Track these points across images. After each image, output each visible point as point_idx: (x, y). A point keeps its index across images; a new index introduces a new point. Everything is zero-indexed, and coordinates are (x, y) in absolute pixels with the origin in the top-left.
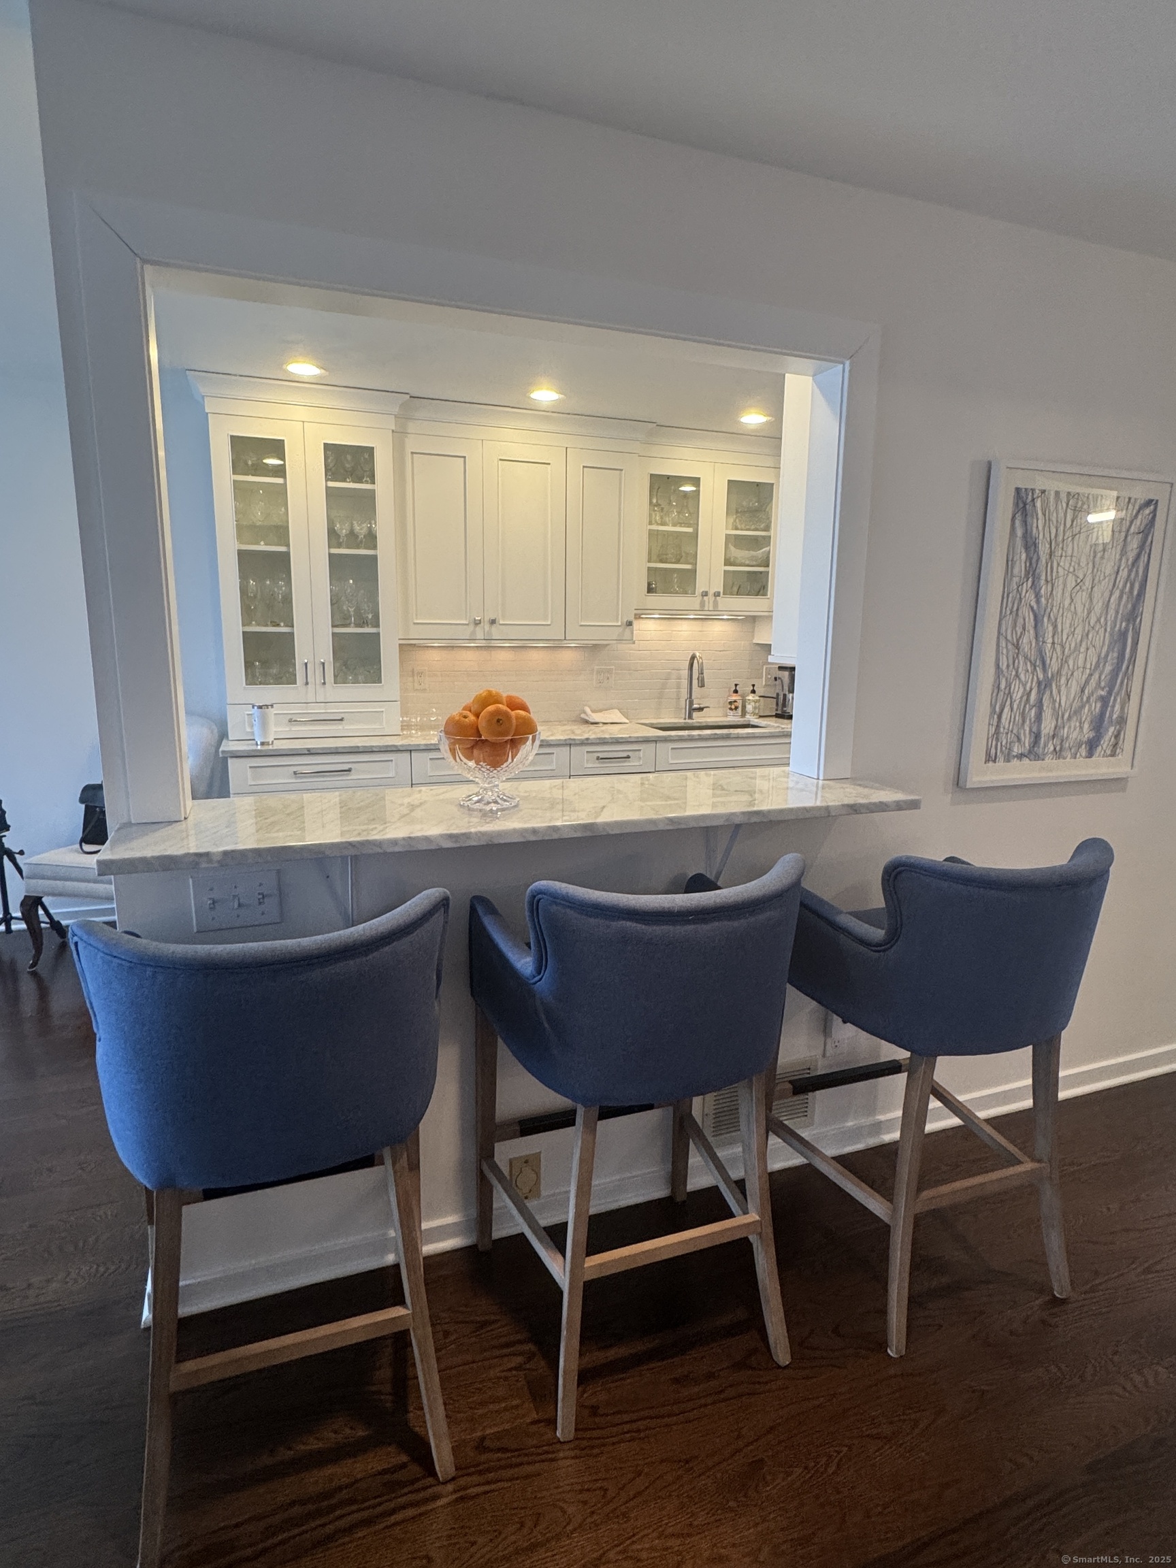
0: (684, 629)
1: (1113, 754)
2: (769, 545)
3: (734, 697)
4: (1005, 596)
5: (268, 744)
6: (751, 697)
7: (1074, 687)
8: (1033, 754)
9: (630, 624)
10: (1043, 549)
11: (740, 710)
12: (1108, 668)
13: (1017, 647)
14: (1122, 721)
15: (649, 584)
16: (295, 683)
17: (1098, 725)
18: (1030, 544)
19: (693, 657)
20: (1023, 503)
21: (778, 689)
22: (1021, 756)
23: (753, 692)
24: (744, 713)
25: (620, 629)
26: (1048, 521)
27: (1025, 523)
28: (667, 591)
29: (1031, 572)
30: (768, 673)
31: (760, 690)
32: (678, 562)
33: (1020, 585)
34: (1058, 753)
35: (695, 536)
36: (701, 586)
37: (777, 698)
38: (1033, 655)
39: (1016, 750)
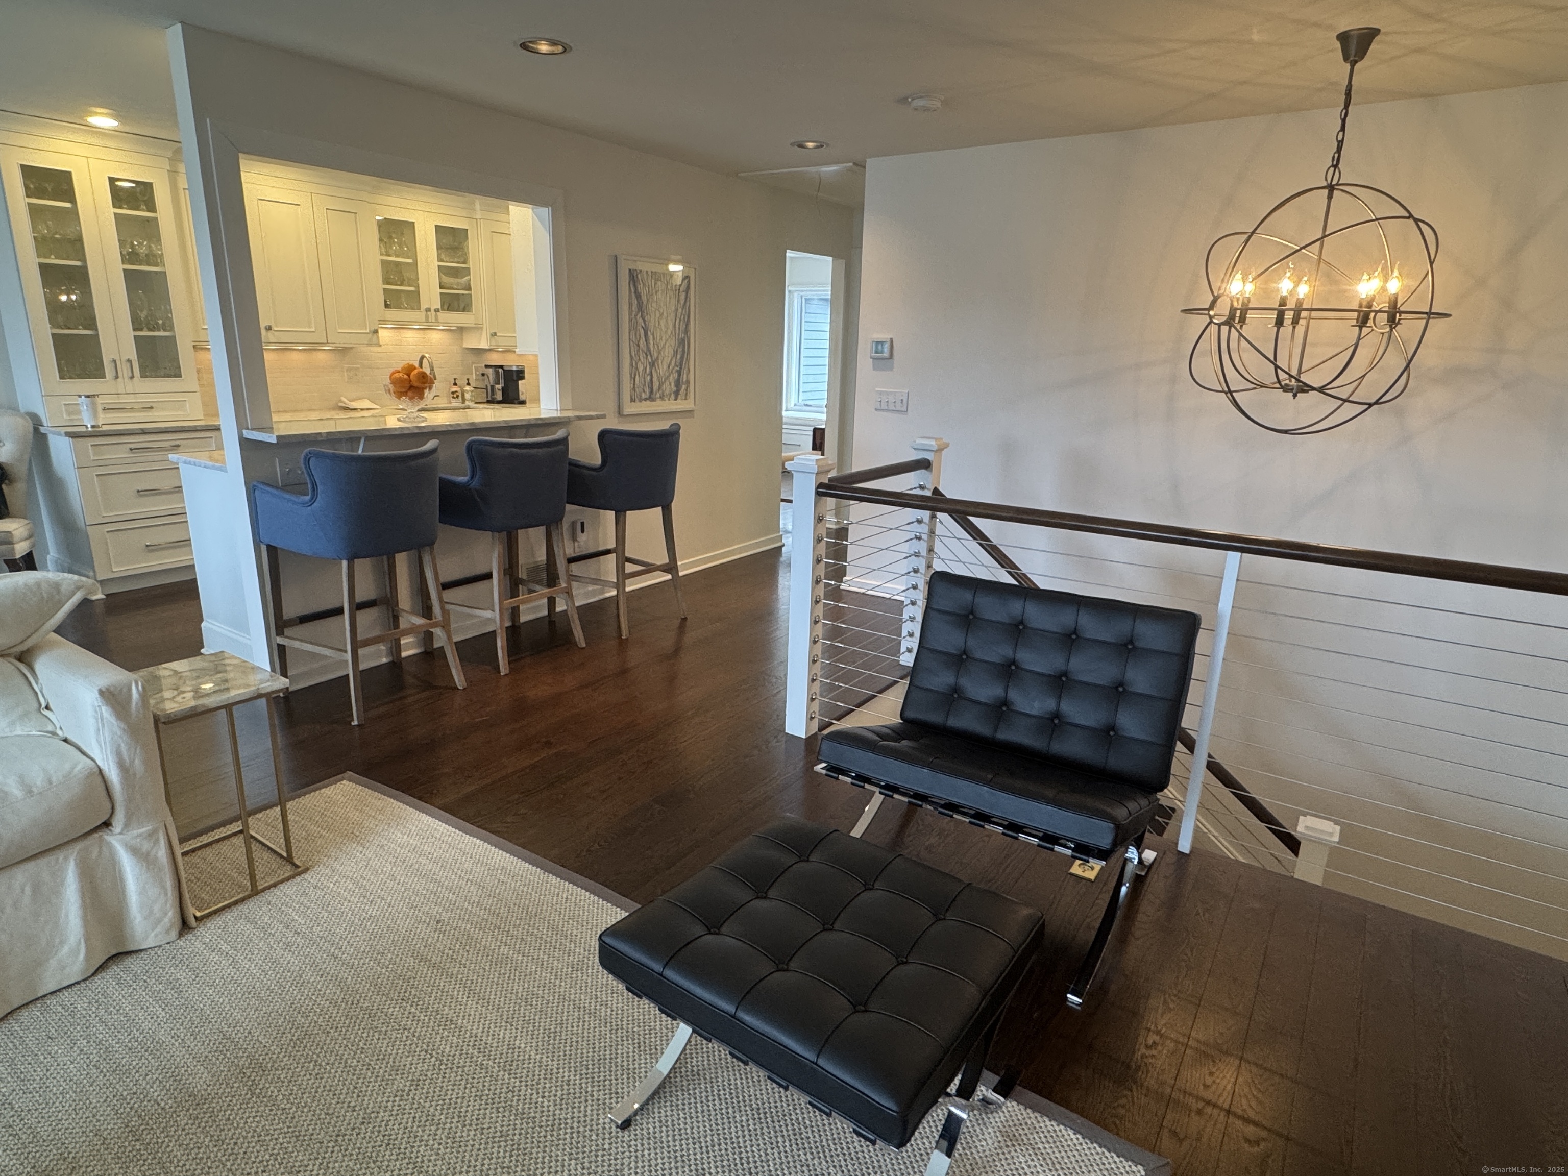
0: (411, 337)
1: (686, 399)
2: (469, 274)
3: (454, 389)
4: (630, 320)
5: (98, 427)
6: (467, 388)
7: (665, 367)
8: (651, 398)
9: (376, 332)
10: (644, 298)
11: (460, 398)
12: (679, 356)
13: (638, 345)
14: (688, 382)
15: (385, 301)
16: (105, 377)
17: (678, 384)
18: (638, 296)
19: (423, 357)
20: (633, 276)
21: (486, 382)
22: (646, 399)
23: (468, 384)
24: (464, 400)
25: (370, 336)
26: (644, 285)
27: (635, 286)
28: (399, 307)
29: (640, 308)
30: (476, 371)
31: (473, 383)
32: (401, 285)
33: (636, 316)
34: (662, 398)
35: (415, 264)
36: (424, 306)
37: (487, 389)
38: (645, 349)
39: (644, 396)
